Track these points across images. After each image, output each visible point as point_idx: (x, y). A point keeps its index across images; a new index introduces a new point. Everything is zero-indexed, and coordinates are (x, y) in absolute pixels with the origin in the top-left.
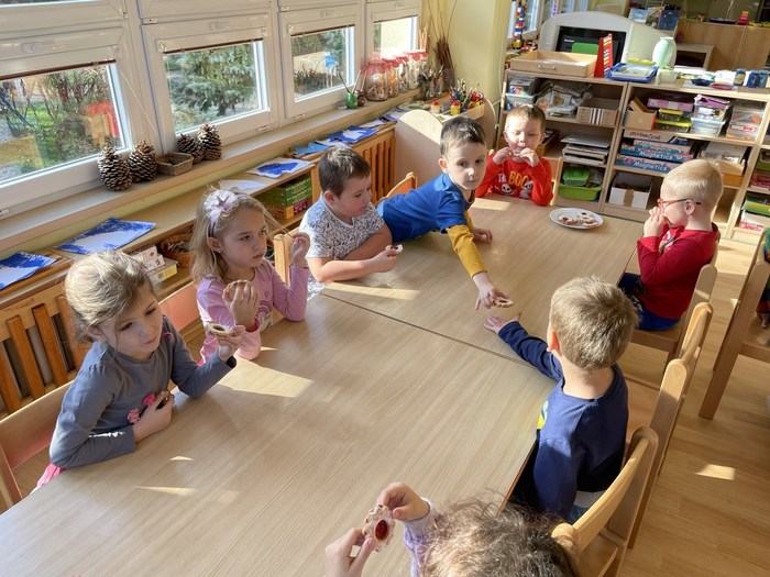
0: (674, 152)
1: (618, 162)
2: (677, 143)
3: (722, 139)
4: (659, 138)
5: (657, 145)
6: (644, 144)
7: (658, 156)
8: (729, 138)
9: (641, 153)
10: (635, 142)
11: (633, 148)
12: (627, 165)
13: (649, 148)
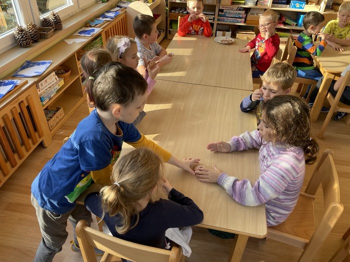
0: (239, 14)
1: (218, 20)
2: (240, 10)
3: (256, 7)
4: (233, 8)
5: (232, 11)
6: (228, 11)
7: (233, 16)
8: (259, 6)
9: (227, 15)
10: (224, 11)
11: (223, 13)
12: (222, 21)
13: (229, 13)
